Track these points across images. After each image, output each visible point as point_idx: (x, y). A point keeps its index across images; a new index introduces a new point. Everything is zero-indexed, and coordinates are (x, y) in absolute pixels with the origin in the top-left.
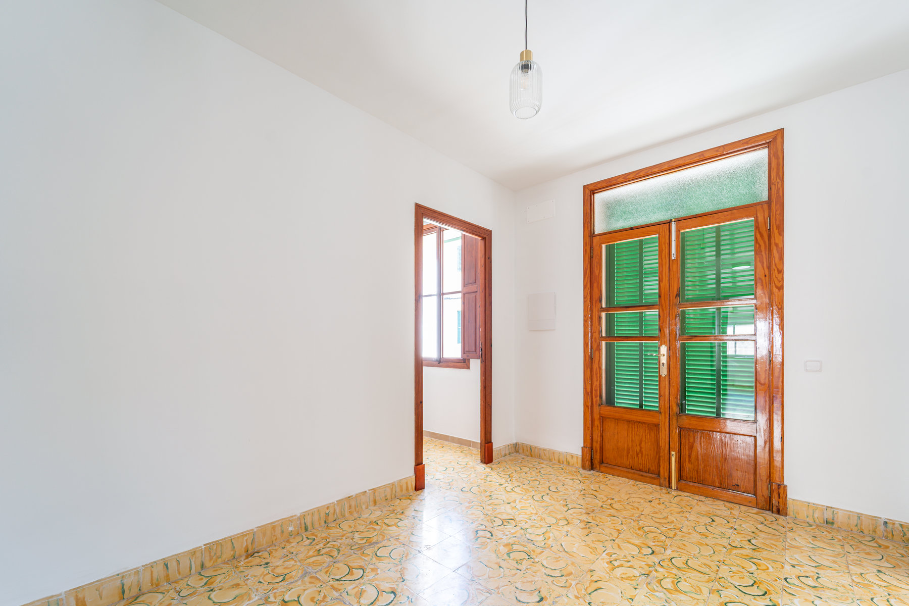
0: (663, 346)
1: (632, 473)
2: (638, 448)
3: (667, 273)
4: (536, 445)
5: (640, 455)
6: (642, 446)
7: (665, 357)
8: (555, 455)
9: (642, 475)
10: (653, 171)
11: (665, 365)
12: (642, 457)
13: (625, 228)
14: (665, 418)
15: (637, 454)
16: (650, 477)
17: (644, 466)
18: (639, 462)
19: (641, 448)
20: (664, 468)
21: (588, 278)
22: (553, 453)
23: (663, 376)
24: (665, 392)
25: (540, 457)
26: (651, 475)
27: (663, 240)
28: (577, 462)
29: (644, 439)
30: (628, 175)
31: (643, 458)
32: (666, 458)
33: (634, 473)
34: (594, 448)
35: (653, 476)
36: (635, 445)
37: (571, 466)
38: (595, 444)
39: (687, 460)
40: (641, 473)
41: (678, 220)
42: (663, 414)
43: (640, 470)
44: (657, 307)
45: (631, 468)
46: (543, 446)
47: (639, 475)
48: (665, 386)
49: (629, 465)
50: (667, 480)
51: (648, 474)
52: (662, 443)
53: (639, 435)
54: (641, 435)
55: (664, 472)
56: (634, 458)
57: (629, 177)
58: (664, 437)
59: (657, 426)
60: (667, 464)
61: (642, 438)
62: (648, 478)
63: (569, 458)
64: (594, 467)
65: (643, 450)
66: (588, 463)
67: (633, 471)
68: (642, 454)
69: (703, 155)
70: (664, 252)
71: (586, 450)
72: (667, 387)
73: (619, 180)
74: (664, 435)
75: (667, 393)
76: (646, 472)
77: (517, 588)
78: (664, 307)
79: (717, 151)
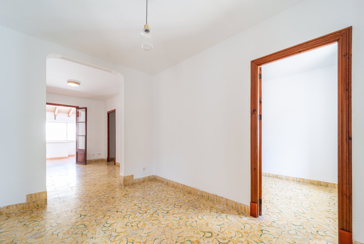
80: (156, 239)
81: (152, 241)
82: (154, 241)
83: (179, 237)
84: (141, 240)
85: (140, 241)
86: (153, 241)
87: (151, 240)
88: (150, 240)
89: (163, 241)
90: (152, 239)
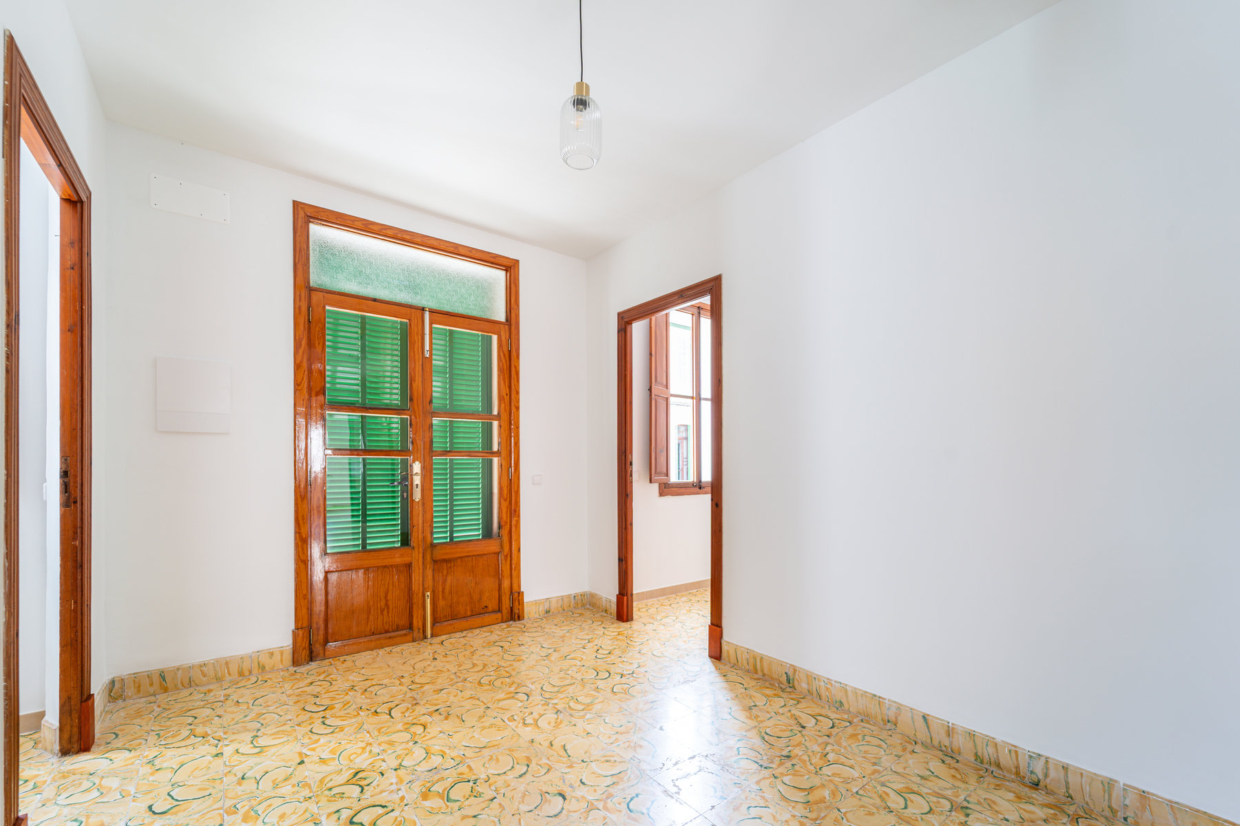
0: (417, 463)
1: (376, 640)
2: (383, 602)
3: (420, 374)
4: (177, 664)
5: (385, 613)
6: (388, 599)
7: (419, 477)
8: (230, 666)
9: (390, 638)
10: (404, 236)
11: (419, 486)
12: (388, 612)
13: (360, 294)
14: (419, 554)
15: (382, 611)
16: (401, 636)
17: (391, 624)
18: (385, 621)
19: (387, 601)
20: (417, 617)
21: (303, 353)
22: (227, 663)
23: (417, 500)
24: (418, 520)
25: (190, 683)
26: (401, 632)
27: (416, 329)
28: (282, 661)
29: (391, 588)
30: (385, 229)
31: (390, 615)
32: (420, 602)
33: (379, 639)
34: (314, 626)
35: (404, 632)
36: (379, 599)
37: (270, 672)
38: (315, 619)
39: (441, 597)
40: (389, 635)
41: (432, 311)
42: (416, 549)
43: (387, 632)
44: (409, 412)
45: (373, 634)
46: (197, 660)
47: (386, 638)
48: (419, 514)
49: (371, 630)
50: (421, 631)
51: (397, 633)
52: (415, 587)
53: (384, 584)
54: (387, 584)
55: (417, 622)
56: (378, 618)
57: (370, 226)
58: (417, 578)
59: (409, 566)
60: (420, 612)
61: (388, 587)
62: (398, 638)
63: (264, 660)
64: (314, 654)
65: (390, 603)
66: (305, 653)
67: (377, 636)
68: (388, 609)
69: (457, 248)
70: (417, 344)
71: (301, 632)
72: (421, 515)
73: (356, 223)
74: (416, 577)
75: (421, 522)
76: (393, 631)
77: (530, 811)
78: (417, 414)
79: (470, 251)
80: (555, 816)
81: (569, 812)
82: (563, 808)
83: (475, 817)
84: (605, 818)
85: (608, 814)
86: (564, 812)
87: (573, 814)
88: (576, 815)
89: (532, 808)
90: (568, 816)
